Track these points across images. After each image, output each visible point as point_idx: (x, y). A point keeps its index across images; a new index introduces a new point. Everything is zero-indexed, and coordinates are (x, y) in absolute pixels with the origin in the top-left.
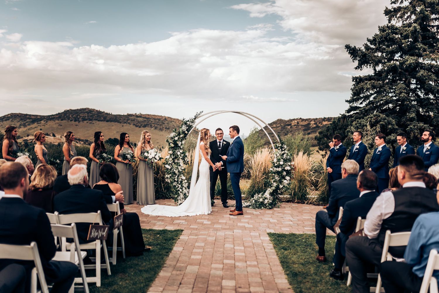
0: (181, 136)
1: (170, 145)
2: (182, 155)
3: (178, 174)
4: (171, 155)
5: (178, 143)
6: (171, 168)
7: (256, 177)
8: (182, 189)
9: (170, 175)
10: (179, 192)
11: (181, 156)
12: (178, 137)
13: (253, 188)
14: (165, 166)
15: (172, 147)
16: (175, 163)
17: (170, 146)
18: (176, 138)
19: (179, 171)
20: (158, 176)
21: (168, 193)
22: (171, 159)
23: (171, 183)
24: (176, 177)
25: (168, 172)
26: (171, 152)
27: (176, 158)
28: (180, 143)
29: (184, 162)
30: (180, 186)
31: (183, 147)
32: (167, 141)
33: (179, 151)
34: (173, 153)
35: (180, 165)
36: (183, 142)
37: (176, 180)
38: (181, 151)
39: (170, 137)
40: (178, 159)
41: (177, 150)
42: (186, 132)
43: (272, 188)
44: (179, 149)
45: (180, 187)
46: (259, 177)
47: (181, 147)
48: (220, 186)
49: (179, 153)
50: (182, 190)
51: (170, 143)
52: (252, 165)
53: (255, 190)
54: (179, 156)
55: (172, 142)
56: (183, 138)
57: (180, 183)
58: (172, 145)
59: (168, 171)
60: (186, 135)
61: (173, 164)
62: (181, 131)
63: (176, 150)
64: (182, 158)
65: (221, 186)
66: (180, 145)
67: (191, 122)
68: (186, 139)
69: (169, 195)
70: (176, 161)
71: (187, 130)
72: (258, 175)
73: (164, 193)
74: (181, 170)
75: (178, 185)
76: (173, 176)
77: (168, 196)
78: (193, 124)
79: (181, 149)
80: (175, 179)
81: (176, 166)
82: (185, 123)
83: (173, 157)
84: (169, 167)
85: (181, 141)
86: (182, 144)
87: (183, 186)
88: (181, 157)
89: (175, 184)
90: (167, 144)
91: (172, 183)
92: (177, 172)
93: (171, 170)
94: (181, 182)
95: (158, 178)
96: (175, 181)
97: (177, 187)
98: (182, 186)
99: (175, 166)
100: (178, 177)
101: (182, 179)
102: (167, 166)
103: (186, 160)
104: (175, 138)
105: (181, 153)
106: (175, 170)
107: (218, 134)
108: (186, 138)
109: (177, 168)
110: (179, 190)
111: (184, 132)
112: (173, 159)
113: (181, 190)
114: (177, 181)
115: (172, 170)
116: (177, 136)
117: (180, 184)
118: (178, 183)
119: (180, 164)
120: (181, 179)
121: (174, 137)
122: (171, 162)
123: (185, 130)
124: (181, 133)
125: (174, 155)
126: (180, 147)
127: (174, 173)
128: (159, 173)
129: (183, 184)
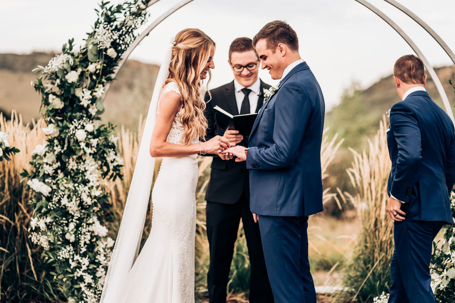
0: (92, 68)
1: (46, 102)
2: (94, 142)
3: (77, 215)
4: (51, 141)
5: (78, 93)
6: (52, 192)
7: (376, 225)
8: (92, 272)
9: (49, 220)
10: (82, 285)
11: (88, 145)
12: (80, 70)
13: (365, 263)
14: (29, 182)
15: (55, 112)
16: (67, 174)
17: (50, 108)
18: (72, 77)
19: (81, 205)
20: (14, 221)
21: (49, 284)
22: (51, 158)
23: (51, 250)
24: (72, 226)
25: (41, 208)
26: (52, 130)
27: (70, 152)
28: (87, 94)
29: (101, 166)
30: (85, 261)
31: (99, 112)
32: (39, 87)
33: (83, 127)
34: (61, 132)
35: (85, 182)
36: (100, 91)
37: (71, 238)
38: (90, 127)
39: (46, 70)
40: (80, 158)
41: (76, 123)
42: (112, 53)
43: (445, 273)
44: (81, 118)
45: (84, 268)
46: (387, 227)
47: (93, 111)
48: (243, 258)
49: (81, 135)
50: (95, 279)
51: (47, 94)
52: (362, 182)
53: (373, 274)
54: (83, 145)
55: (57, 90)
56: (97, 75)
57: (84, 250)
58: (57, 104)
59: (38, 205)
60: (110, 63)
61: (61, 175)
62: (90, 47)
63: (71, 120)
64: (94, 155)
65: (251, 259)
66: (85, 103)
67: (132, 14)
68: (109, 80)
69: (53, 290)
70: (72, 165)
71: (114, 45)
72: (382, 217)
73: (37, 284)
74: (88, 201)
75: (77, 257)
76: (59, 224)
77: (51, 295)
78: (139, 20)
79: (90, 117)
80: (68, 236)
81: (71, 185)
82: (107, 16)
83: (58, 149)
84: (45, 190)
85: (92, 88)
86: (94, 100)
87: (99, 264)
88: (88, 151)
89: (64, 253)
90: (39, 96)
91: (54, 248)
92: (72, 207)
93: (49, 199)
94: (91, 246)
95: (15, 227)
96: (66, 242)
97: (73, 264)
98: (92, 262)
99: (66, 184)
100: (77, 227)
101: (92, 237)
102: (36, 185)
103: (109, 159)
104: (67, 77)
105: (89, 133)
106: (64, 201)
107: (240, 66)
108: (113, 76)
109: (75, 191)
110: (81, 279)
111: (100, 53)
112: (59, 158)
113: (88, 278)
114: (76, 244)
115: (55, 199)
116: (74, 68)
117: (84, 255)
118: (76, 252)
119: (88, 176)
120: (88, 237)
121: (65, 72)
122: (49, 170)
123: (108, 45)
124: (90, 57)
125: (61, 141)
126: (87, 112)
127: (65, 213)
128: (17, 209)
129: (97, 253)
